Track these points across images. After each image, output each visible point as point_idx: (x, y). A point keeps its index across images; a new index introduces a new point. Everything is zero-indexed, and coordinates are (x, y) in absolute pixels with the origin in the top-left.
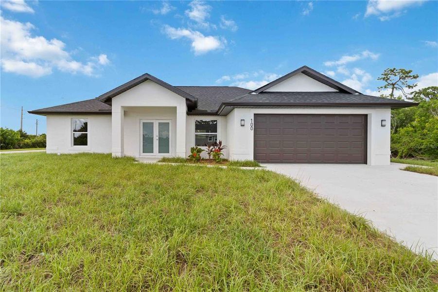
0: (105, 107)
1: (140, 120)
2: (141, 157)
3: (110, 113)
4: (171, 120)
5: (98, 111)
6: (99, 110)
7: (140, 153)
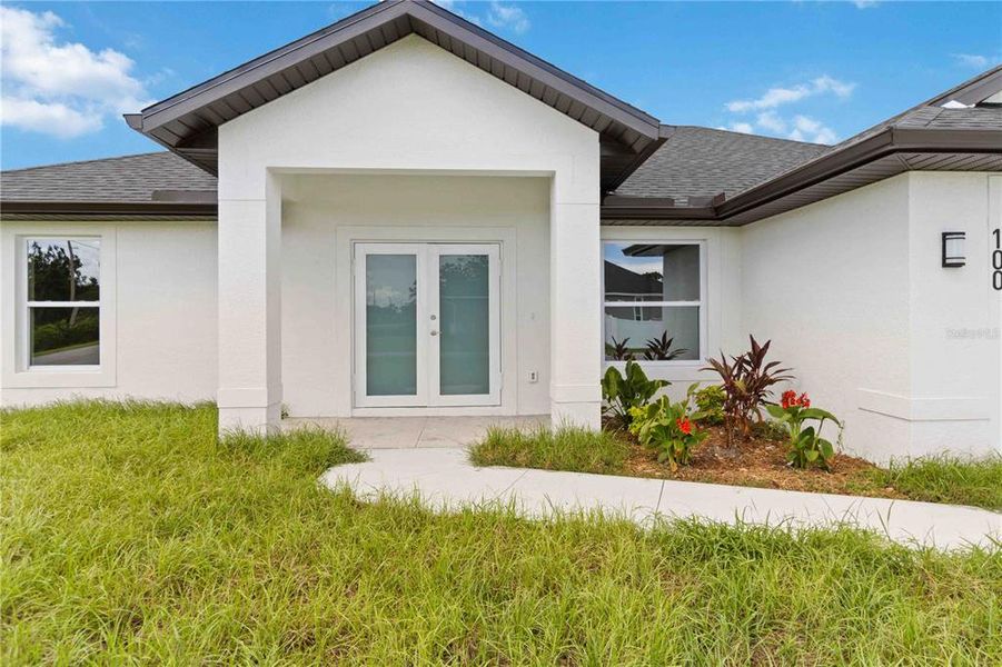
0: (183, 177)
1: (354, 243)
2: (358, 413)
3: (208, 212)
4: (499, 242)
5: (150, 201)
6: (156, 194)
7: (354, 394)
